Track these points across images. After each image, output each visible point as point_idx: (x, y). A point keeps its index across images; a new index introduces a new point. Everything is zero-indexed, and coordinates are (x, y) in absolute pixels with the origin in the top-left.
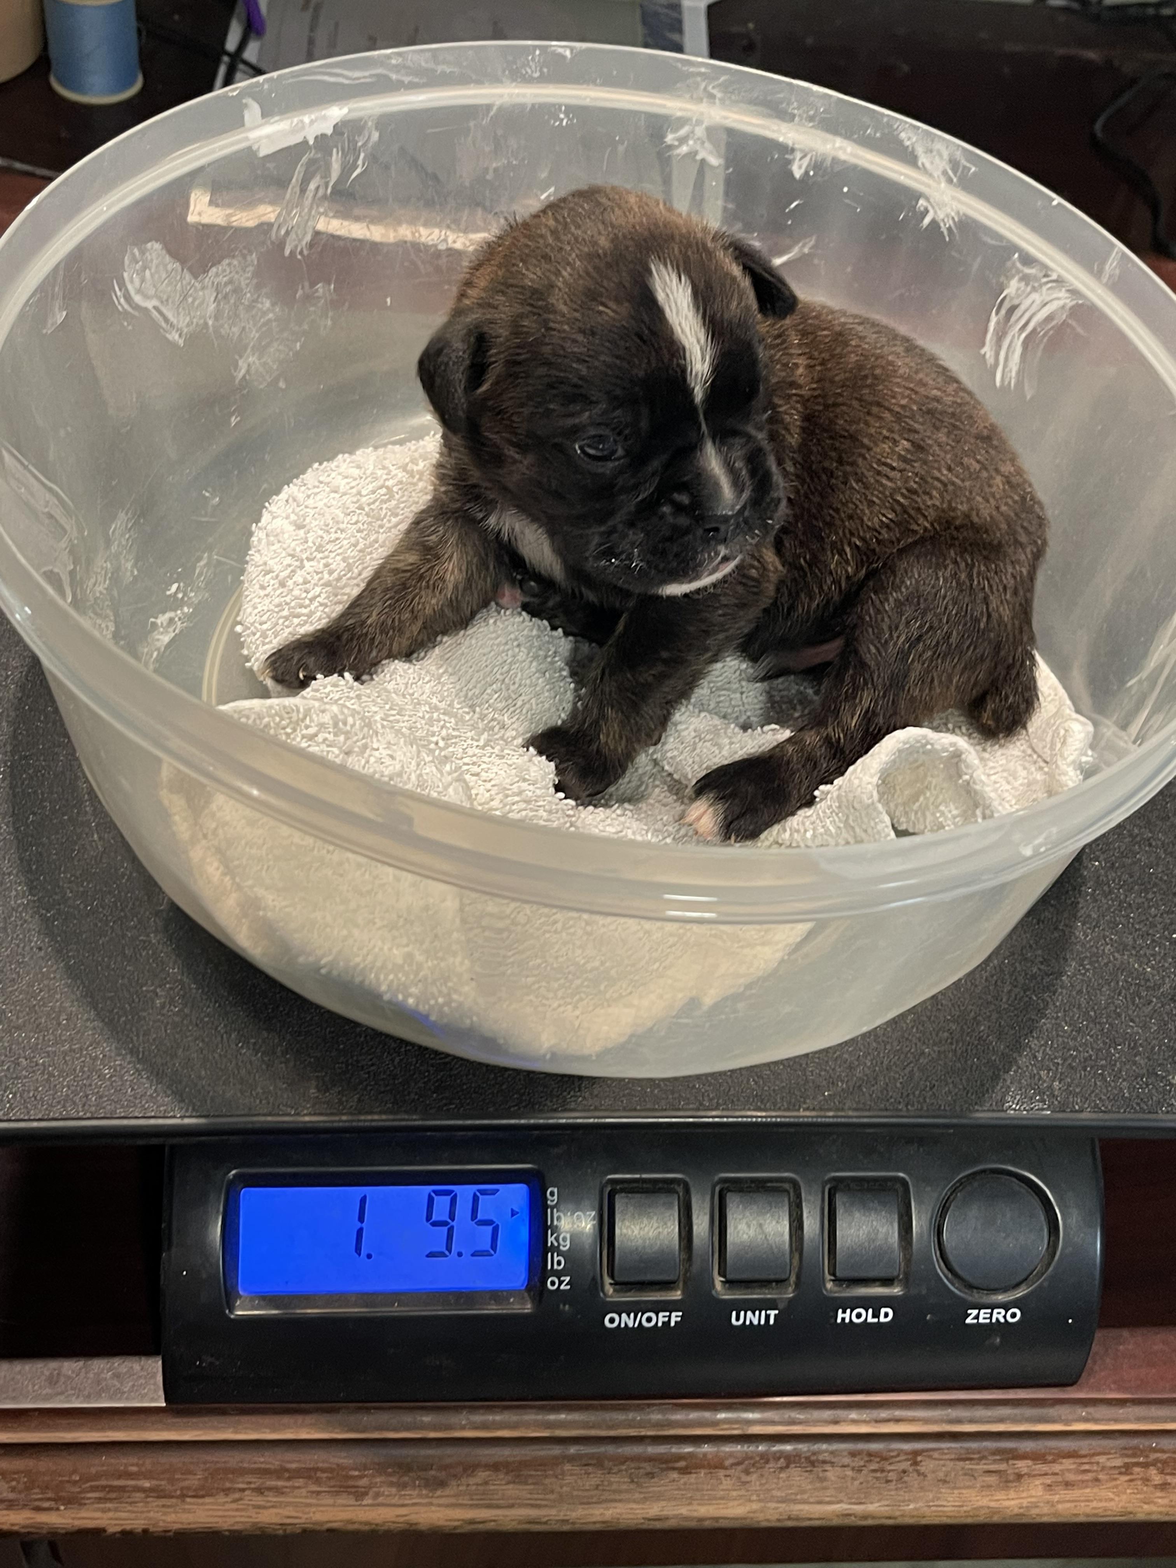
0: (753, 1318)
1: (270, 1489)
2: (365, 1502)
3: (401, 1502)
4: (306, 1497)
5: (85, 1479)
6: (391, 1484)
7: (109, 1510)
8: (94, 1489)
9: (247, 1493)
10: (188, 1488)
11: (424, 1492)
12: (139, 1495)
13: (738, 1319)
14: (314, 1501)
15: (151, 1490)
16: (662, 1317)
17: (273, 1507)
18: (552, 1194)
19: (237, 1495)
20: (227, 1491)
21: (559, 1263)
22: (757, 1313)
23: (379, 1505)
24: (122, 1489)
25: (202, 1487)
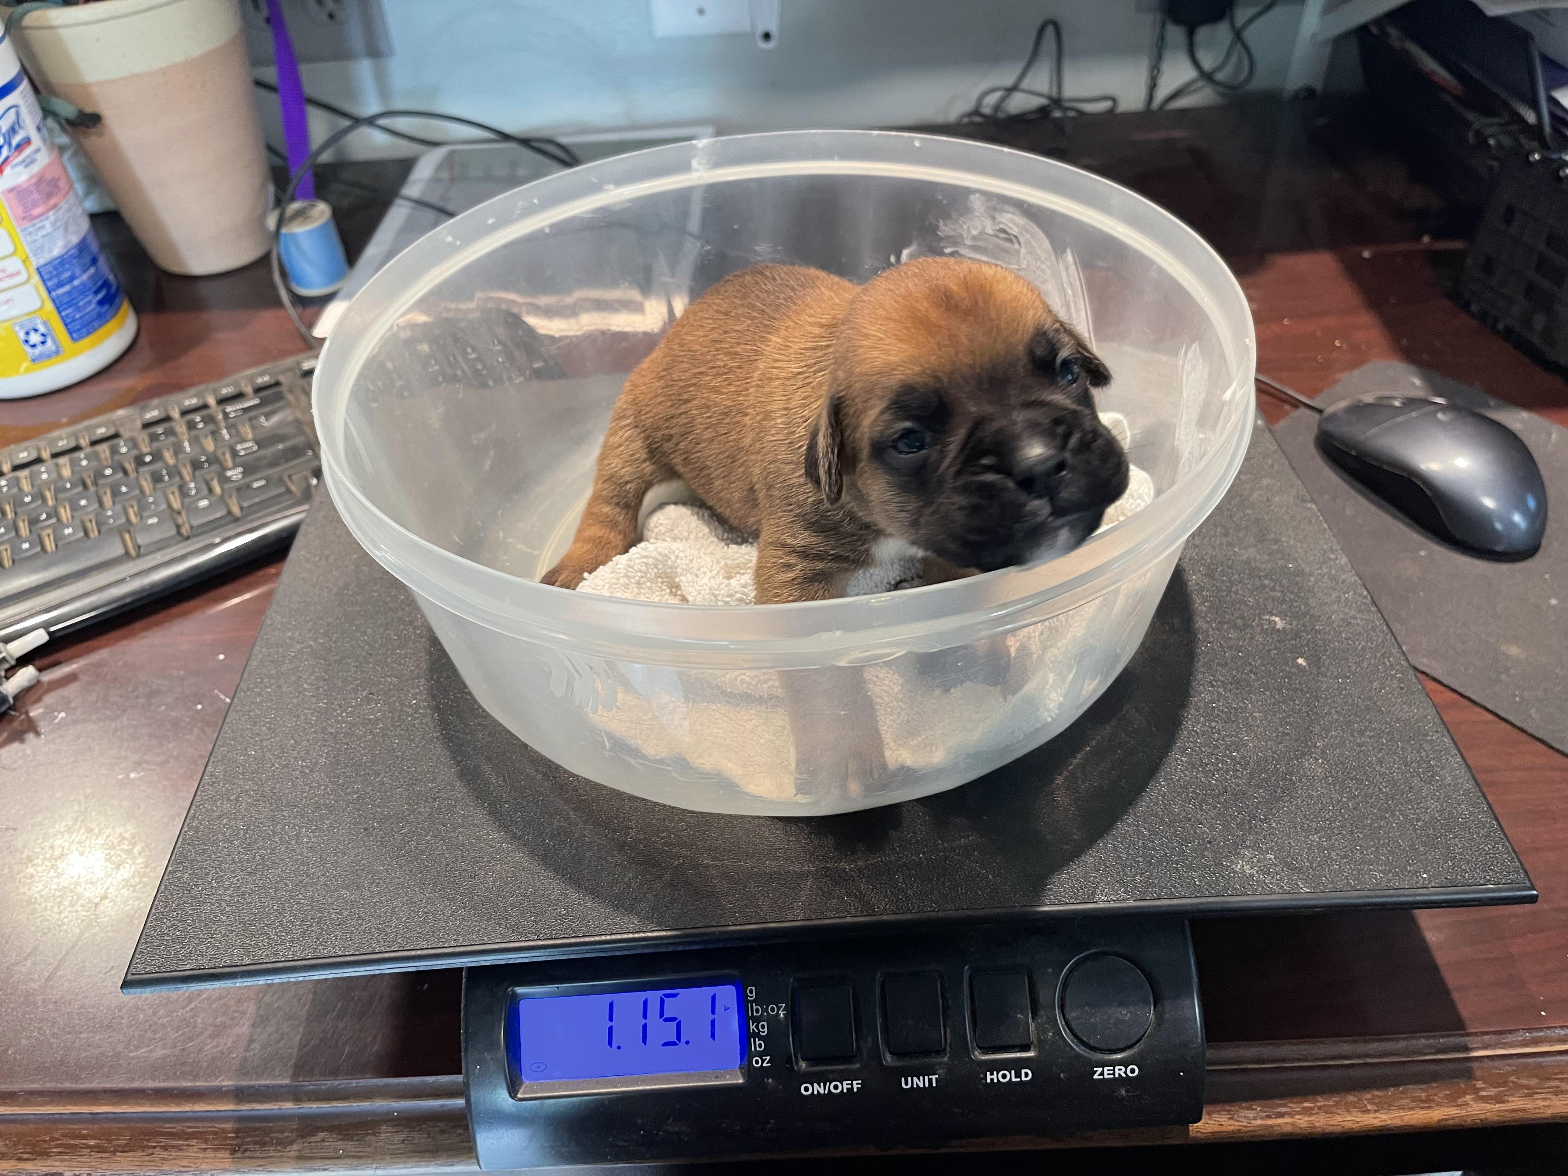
0: (919, 1082)
1: (173, 1147)
2: (236, 1156)
3: (261, 1156)
4: (196, 1152)
6: (255, 1143)
7: (66, 1160)
8: (57, 1146)
9: (157, 1149)
10: (119, 1146)
11: (279, 1148)
12: (86, 1151)
13: (906, 1084)
14: (201, 1155)
15: (94, 1146)
16: (846, 1085)
17: (172, 1159)
18: (751, 992)
19: (150, 1151)
20: (144, 1148)
21: (760, 1046)
22: (921, 1078)
23: (245, 1158)
25: (125, 1146)
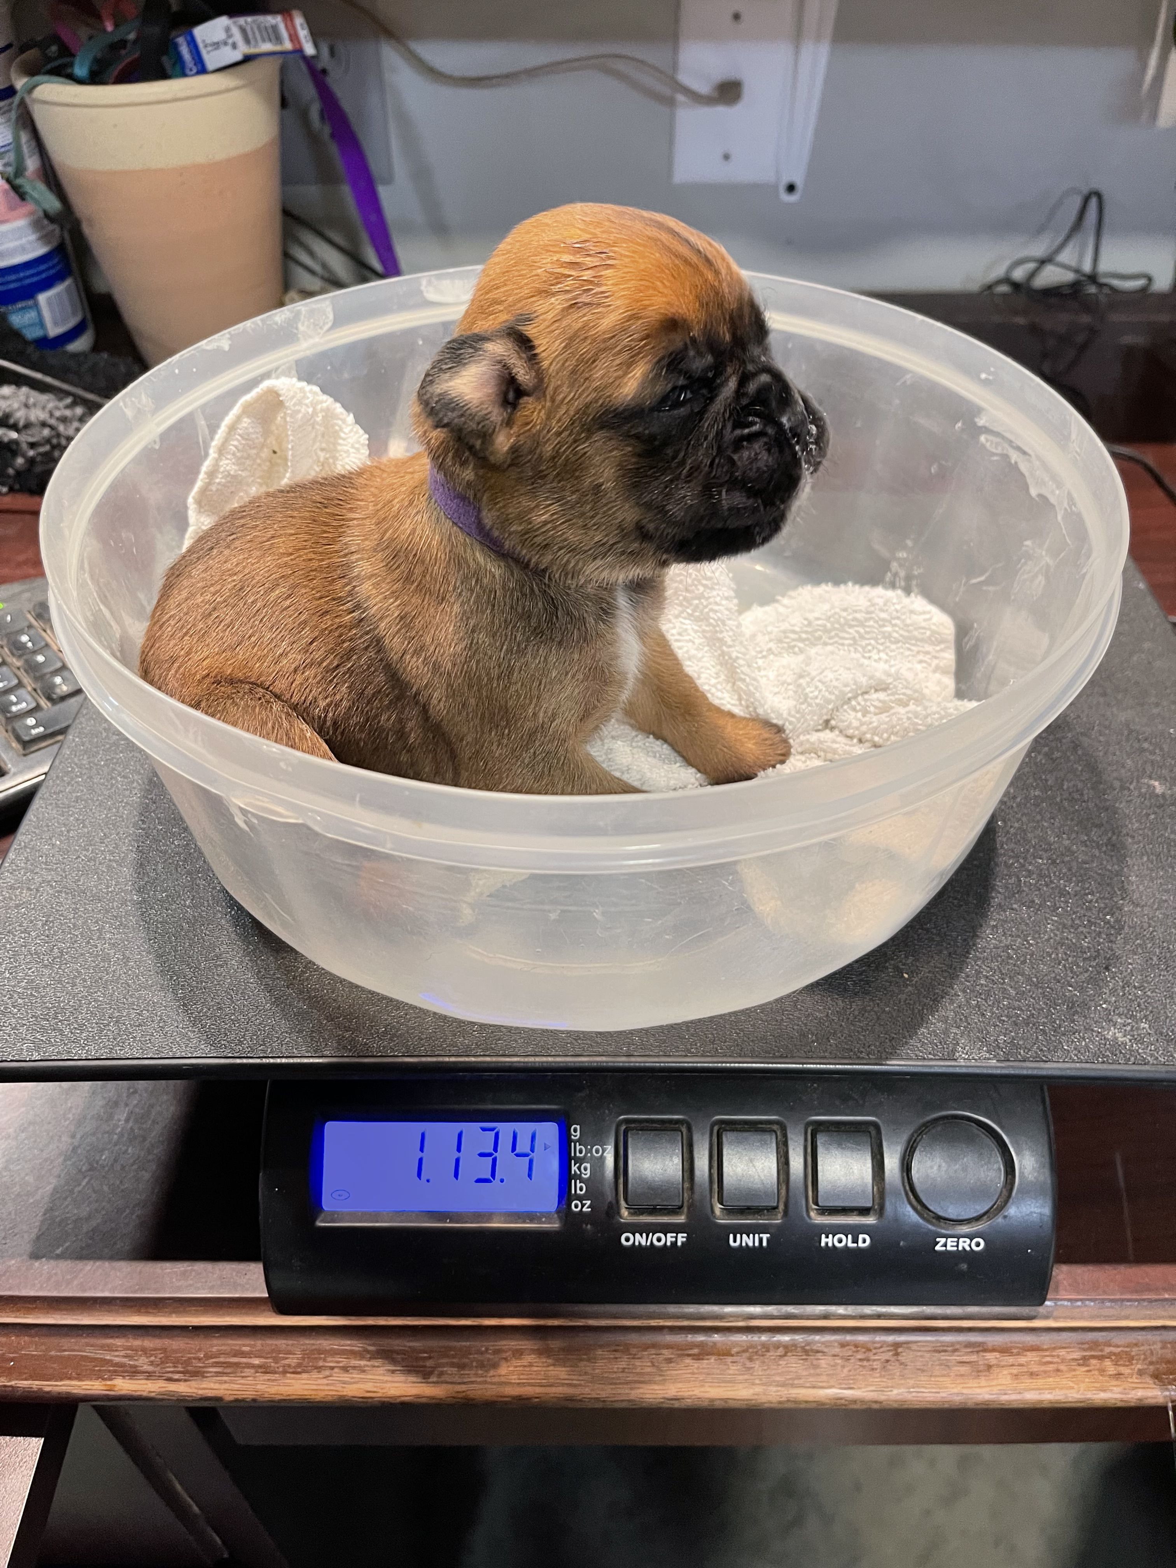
0: (748, 1241)
5: (208, 1356)
13: (735, 1241)
16: (670, 1238)
18: (575, 1131)
21: (581, 1189)
22: (751, 1236)
24: (237, 1365)
